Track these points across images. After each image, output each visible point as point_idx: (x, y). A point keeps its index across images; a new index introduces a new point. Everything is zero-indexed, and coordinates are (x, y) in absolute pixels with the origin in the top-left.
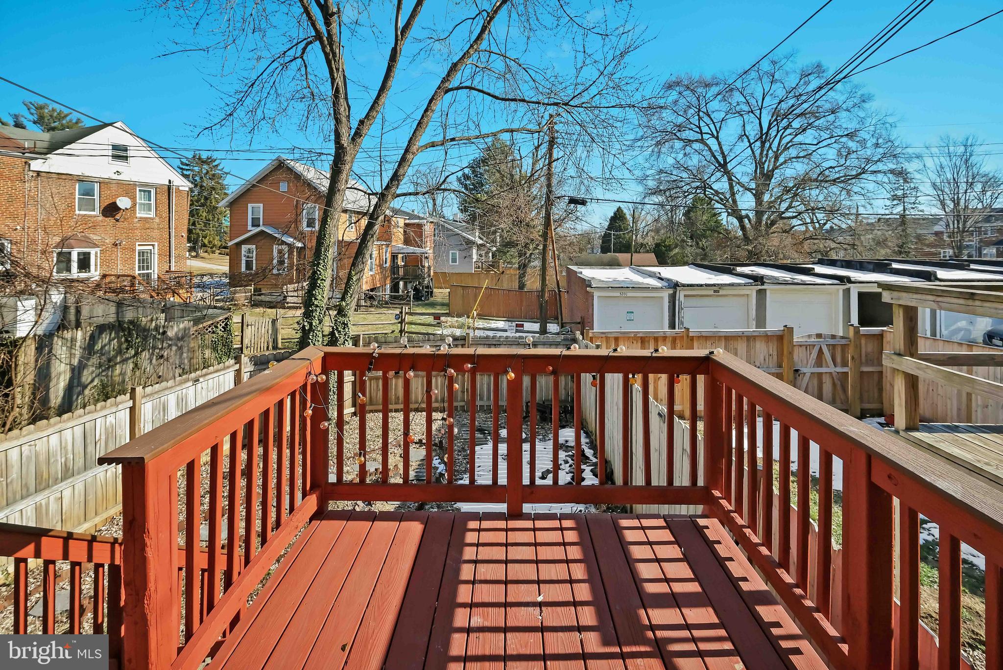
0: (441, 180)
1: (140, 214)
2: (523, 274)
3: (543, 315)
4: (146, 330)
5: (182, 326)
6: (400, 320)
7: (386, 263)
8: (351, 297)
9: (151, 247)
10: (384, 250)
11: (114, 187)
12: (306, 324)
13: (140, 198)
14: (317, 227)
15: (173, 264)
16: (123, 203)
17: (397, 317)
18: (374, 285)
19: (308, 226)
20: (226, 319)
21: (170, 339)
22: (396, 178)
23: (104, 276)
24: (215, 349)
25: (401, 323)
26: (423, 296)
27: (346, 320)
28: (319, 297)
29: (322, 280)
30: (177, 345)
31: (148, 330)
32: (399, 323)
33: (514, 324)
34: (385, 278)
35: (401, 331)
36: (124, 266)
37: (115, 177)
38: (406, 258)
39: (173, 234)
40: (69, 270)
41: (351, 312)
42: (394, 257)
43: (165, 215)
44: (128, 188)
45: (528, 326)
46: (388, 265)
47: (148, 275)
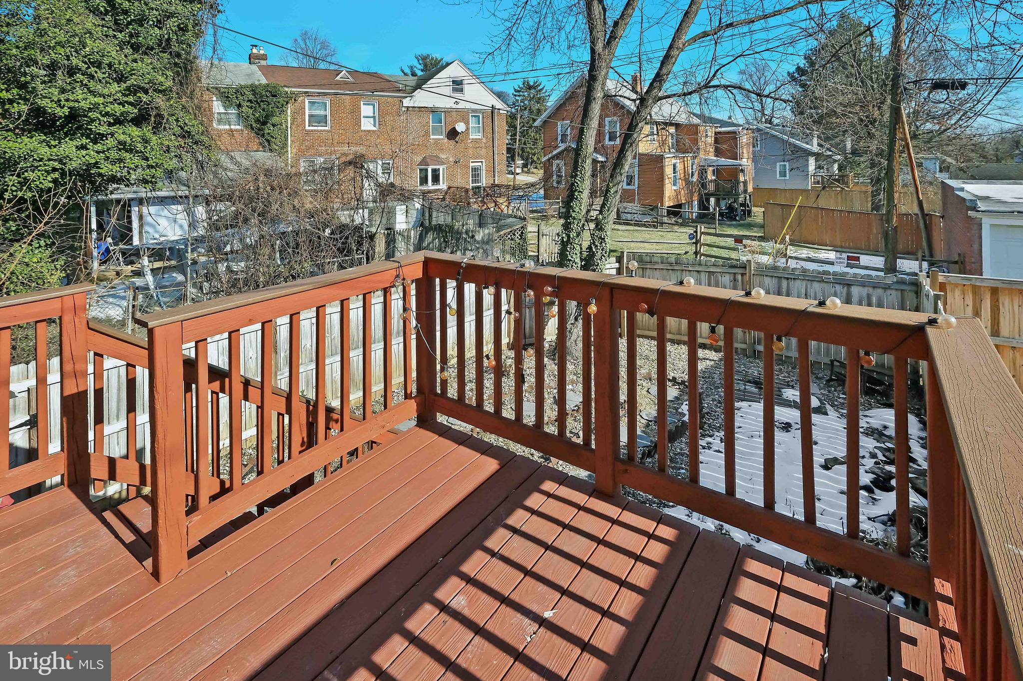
0: (711, 75)
1: (473, 136)
2: (876, 191)
3: (890, 246)
4: (459, 233)
5: (487, 231)
6: (694, 240)
7: (693, 175)
8: (608, 210)
9: (480, 164)
10: (690, 163)
11: (454, 114)
12: (564, 235)
13: (472, 123)
14: (618, 141)
15: (496, 178)
16: (460, 127)
17: (691, 237)
18: (678, 201)
19: (610, 140)
20: (522, 227)
21: (478, 242)
22: (659, 78)
23: (449, 188)
24: (513, 255)
25: (696, 243)
26: (737, 215)
27: (603, 234)
28: (577, 209)
29: (580, 192)
30: (483, 249)
31: (461, 233)
32: (693, 243)
33: (845, 256)
34: (691, 193)
35: (696, 253)
36: (462, 180)
37: (455, 106)
38: (718, 172)
39: (496, 152)
40: (426, 182)
41: (609, 226)
42: (703, 172)
43: (490, 136)
44: (463, 115)
45: (865, 260)
46: (695, 179)
47: (479, 187)
